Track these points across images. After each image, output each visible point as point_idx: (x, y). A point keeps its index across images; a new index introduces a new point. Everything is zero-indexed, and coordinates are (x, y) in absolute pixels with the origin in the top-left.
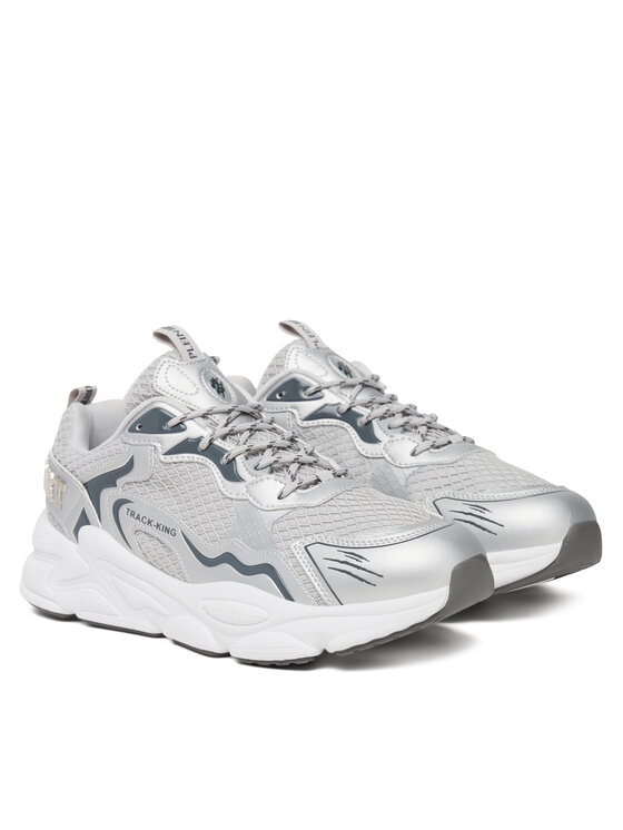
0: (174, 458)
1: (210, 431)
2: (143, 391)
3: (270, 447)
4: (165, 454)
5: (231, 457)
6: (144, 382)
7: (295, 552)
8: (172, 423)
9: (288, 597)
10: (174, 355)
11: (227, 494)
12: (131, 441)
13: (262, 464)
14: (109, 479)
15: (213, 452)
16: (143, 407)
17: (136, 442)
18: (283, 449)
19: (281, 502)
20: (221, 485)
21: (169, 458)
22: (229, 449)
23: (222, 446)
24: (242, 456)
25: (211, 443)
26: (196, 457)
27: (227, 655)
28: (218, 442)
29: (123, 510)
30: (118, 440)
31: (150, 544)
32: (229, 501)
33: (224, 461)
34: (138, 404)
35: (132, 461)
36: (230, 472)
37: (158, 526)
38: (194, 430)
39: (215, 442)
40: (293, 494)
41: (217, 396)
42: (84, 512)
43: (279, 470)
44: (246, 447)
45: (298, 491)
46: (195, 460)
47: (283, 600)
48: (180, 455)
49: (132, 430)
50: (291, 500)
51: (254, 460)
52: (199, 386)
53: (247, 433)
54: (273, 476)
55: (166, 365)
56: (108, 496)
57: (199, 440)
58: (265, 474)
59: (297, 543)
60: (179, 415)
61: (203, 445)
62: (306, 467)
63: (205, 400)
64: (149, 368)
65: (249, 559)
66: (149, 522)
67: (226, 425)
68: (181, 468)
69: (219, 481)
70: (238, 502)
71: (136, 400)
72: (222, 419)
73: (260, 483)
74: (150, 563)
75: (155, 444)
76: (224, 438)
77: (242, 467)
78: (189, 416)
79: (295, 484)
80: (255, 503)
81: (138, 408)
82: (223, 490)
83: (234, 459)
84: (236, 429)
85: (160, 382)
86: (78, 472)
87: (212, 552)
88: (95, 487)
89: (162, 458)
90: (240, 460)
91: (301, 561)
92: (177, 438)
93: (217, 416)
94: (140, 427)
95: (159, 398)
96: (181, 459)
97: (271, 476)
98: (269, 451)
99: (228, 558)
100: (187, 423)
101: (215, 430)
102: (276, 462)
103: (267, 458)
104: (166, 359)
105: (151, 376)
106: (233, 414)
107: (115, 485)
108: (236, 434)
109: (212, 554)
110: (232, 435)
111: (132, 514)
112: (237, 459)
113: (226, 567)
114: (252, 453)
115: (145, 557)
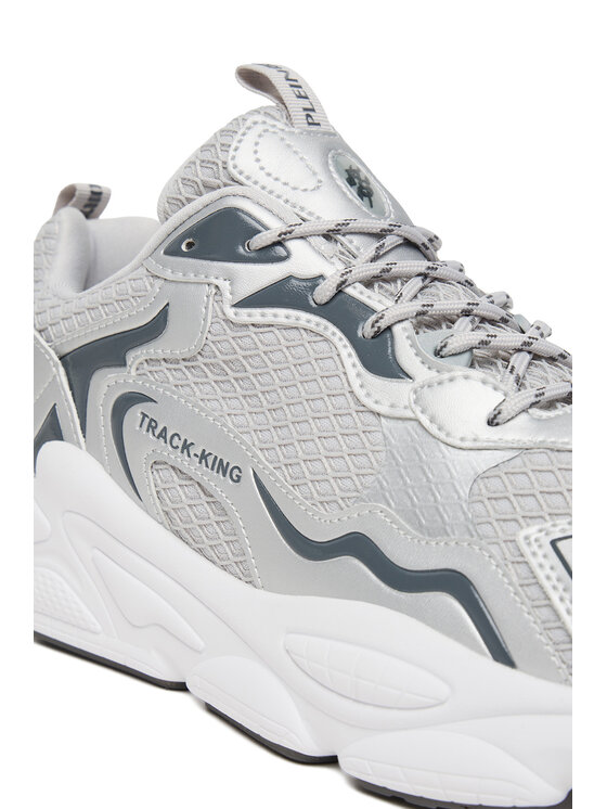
0: (257, 315)
1: (341, 267)
2: (204, 175)
3: (466, 313)
4: (237, 305)
5: (383, 324)
6: (207, 156)
7: (526, 550)
8: (259, 241)
9: (501, 655)
10: (277, 114)
11: (370, 403)
12: (168, 274)
13: (454, 345)
14: (111, 350)
15: (341, 310)
16: (199, 207)
17: (179, 276)
18: (492, 322)
19: (493, 434)
20: (356, 384)
21: (244, 315)
22: (379, 307)
23: (363, 298)
24: (407, 324)
25: (339, 291)
26: (304, 318)
27: (331, 761)
28: (356, 291)
29: (134, 415)
30: (142, 271)
31: (183, 494)
32: (371, 418)
33: (366, 329)
34: (189, 200)
35: (164, 314)
36: (378, 356)
37: (203, 456)
38: (305, 260)
39: (349, 290)
40: (524, 416)
41: (357, 201)
42: (53, 412)
43: (486, 363)
44: (417, 306)
45: (535, 412)
46: (302, 323)
47: (487, 662)
48: (269, 311)
49: (173, 251)
50: (518, 431)
51: (434, 337)
52: (322, 177)
53: (417, 283)
54: (477, 373)
55: (260, 128)
56: (106, 385)
57: (315, 281)
58: (459, 368)
59: (532, 530)
60: (274, 227)
61: (324, 293)
62: (544, 363)
63: (330, 205)
64: (223, 132)
65: (411, 555)
66: (186, 447)
67: (374, 260)
68: (268, 337)
69: (352, 373)
70: (392, 424)
71: (187, 192)
72: (367, 248)
73: (447, 385)
74: (177, 534)
75: (220, 282)
76: (368, 283)
77: (407, 347)
78: (298, 231)
79: (528, 396)
80: (434, 429)
81: (189, 209)
82: (360, 393)
83: (389, 328)
84: (395, 270)
85: (243, 160)
86: (52, 331)
87: (321, 529)
88: (83, 363)
89: (230, 312)
90: (402, 333)
91: (541, 575)
92: (265, 275)
93: (356, 240)
94: (189, 245)
95: (236, 189)
96: (269, 319)
97: (471, 372)
98: (464, 323)
99: (358, 546)
100: (291, 245)
101: (348, 265)
102: (484, 343)
103: (463, 334)
104: (259, 118)
105: (226, 147)
106: (390, 241)
107: (124, 364)
108: (394, 279)
109: (320, 534)
110: (385, 281)
111: (152, 426)
112: (397, 329)
113: (353, 565)
114: (427, 321)
115: (168, 519)
